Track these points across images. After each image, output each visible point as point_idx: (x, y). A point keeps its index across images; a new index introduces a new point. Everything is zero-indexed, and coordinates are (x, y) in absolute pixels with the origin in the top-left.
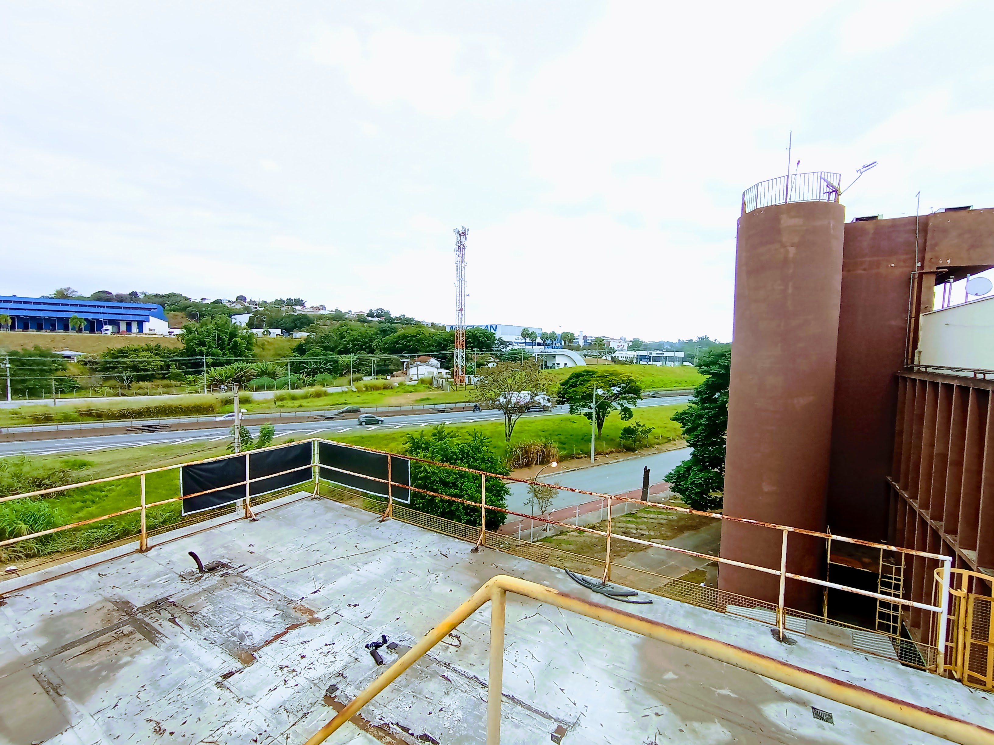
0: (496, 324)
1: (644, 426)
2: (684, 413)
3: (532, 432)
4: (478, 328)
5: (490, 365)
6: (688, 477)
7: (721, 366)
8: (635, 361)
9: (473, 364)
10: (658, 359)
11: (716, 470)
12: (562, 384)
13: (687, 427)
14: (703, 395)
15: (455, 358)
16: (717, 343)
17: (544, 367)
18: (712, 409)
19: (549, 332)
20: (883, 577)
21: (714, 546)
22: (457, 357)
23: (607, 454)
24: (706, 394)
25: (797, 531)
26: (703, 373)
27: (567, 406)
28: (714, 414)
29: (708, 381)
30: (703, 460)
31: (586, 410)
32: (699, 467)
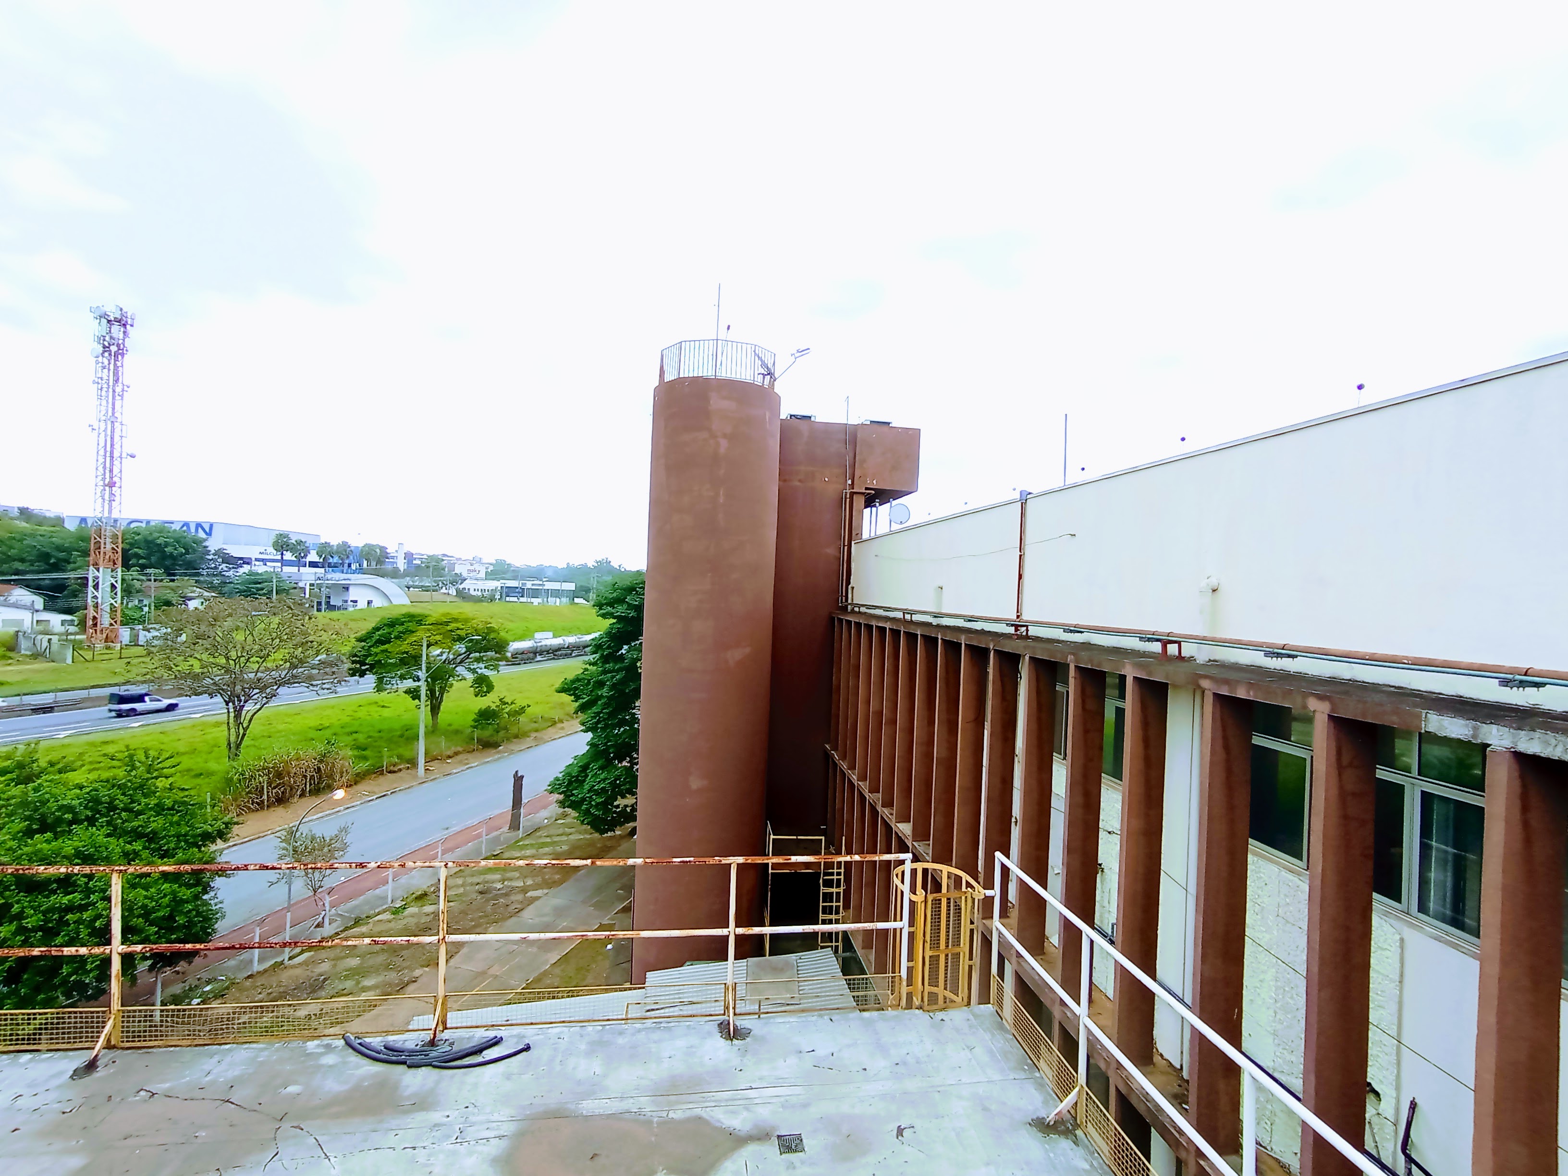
0: (212, 521)
1: (512, 703)
2: (577, 680)
3: (294, 734)
4: (163, 528)
5: (192, 605)
6: (584, 781)
7: (630, 607)
8: (498, 597)
9: (146, 602)
10: (535, 593)
11: (625, 763)
12: (360, 640)
13: (581, 701)
14: (604, 650)
15: (91, 589)
16: (623, 570)
17: (324, 606)
18: (618, 671)
19: (335, 541)
20: (826, 874)
21: (625, 880)
22: (96, 586)
23: (449, 757)
24: (609, 647)
25: (749, 861)
26: (604, 616)
27: (370, 679)
28: (620, 679)
29: (612, 629)
30: (605, 752)
31: (409, 683)
32: (600, 763)
